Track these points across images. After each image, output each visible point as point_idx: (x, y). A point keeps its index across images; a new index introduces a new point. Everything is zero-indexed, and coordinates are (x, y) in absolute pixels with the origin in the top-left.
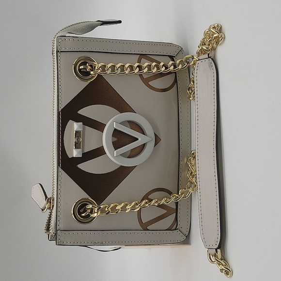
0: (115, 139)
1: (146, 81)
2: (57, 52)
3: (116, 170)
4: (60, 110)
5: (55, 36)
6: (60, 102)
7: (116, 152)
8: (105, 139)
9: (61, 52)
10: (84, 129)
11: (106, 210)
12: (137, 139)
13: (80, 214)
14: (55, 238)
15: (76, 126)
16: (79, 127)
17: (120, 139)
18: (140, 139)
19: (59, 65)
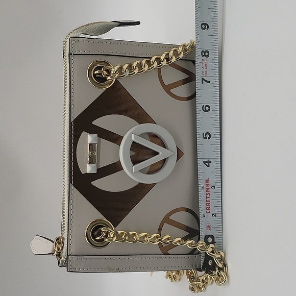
0: (134, 153)
1: (168, 88)
2: (70, 54)
3: (134, 187)
4: (72, 120)
5: (67, 36)
6: (73, 111)
7: (135, 168)
8: (123, 153)
9: (74, 55)
10: (99, 142)
11: (123, 237)
12: (157, 153)
13: (94, 237)
14: (65, 264)
15: (90, 138)
16: (94, 139)
17: (139, 153)
18: (161, 153)
19: (72, 69)
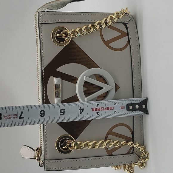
0: (86, 89)
1: (107, 43)
2: (39, 24)
4: (43, 68)
5: (37, 11)
6: (43, 62)
7: (87, 99)
8: (78, 89)
9: (42, 24)
10: (62, 82)
11: (81, 146)
12: (101, 88)
13: (62, 147)
15: (56, 80)
16: (58, 81)
17: (89, 89)
18: (104, 88)
19: (41, 34)
